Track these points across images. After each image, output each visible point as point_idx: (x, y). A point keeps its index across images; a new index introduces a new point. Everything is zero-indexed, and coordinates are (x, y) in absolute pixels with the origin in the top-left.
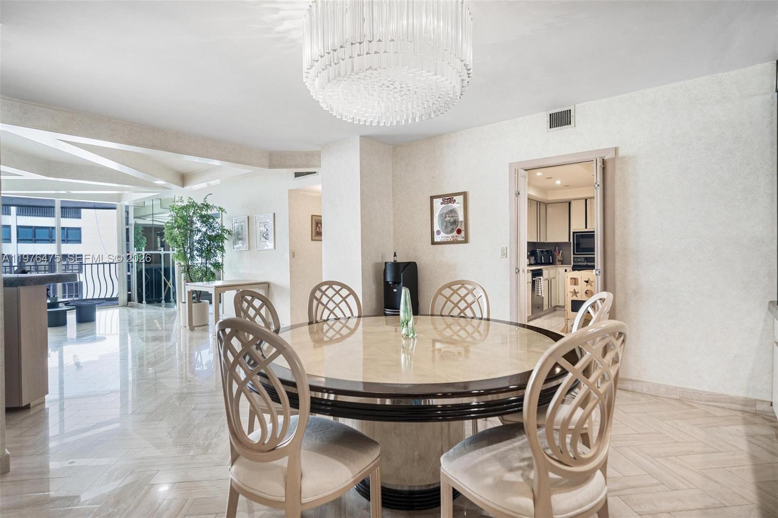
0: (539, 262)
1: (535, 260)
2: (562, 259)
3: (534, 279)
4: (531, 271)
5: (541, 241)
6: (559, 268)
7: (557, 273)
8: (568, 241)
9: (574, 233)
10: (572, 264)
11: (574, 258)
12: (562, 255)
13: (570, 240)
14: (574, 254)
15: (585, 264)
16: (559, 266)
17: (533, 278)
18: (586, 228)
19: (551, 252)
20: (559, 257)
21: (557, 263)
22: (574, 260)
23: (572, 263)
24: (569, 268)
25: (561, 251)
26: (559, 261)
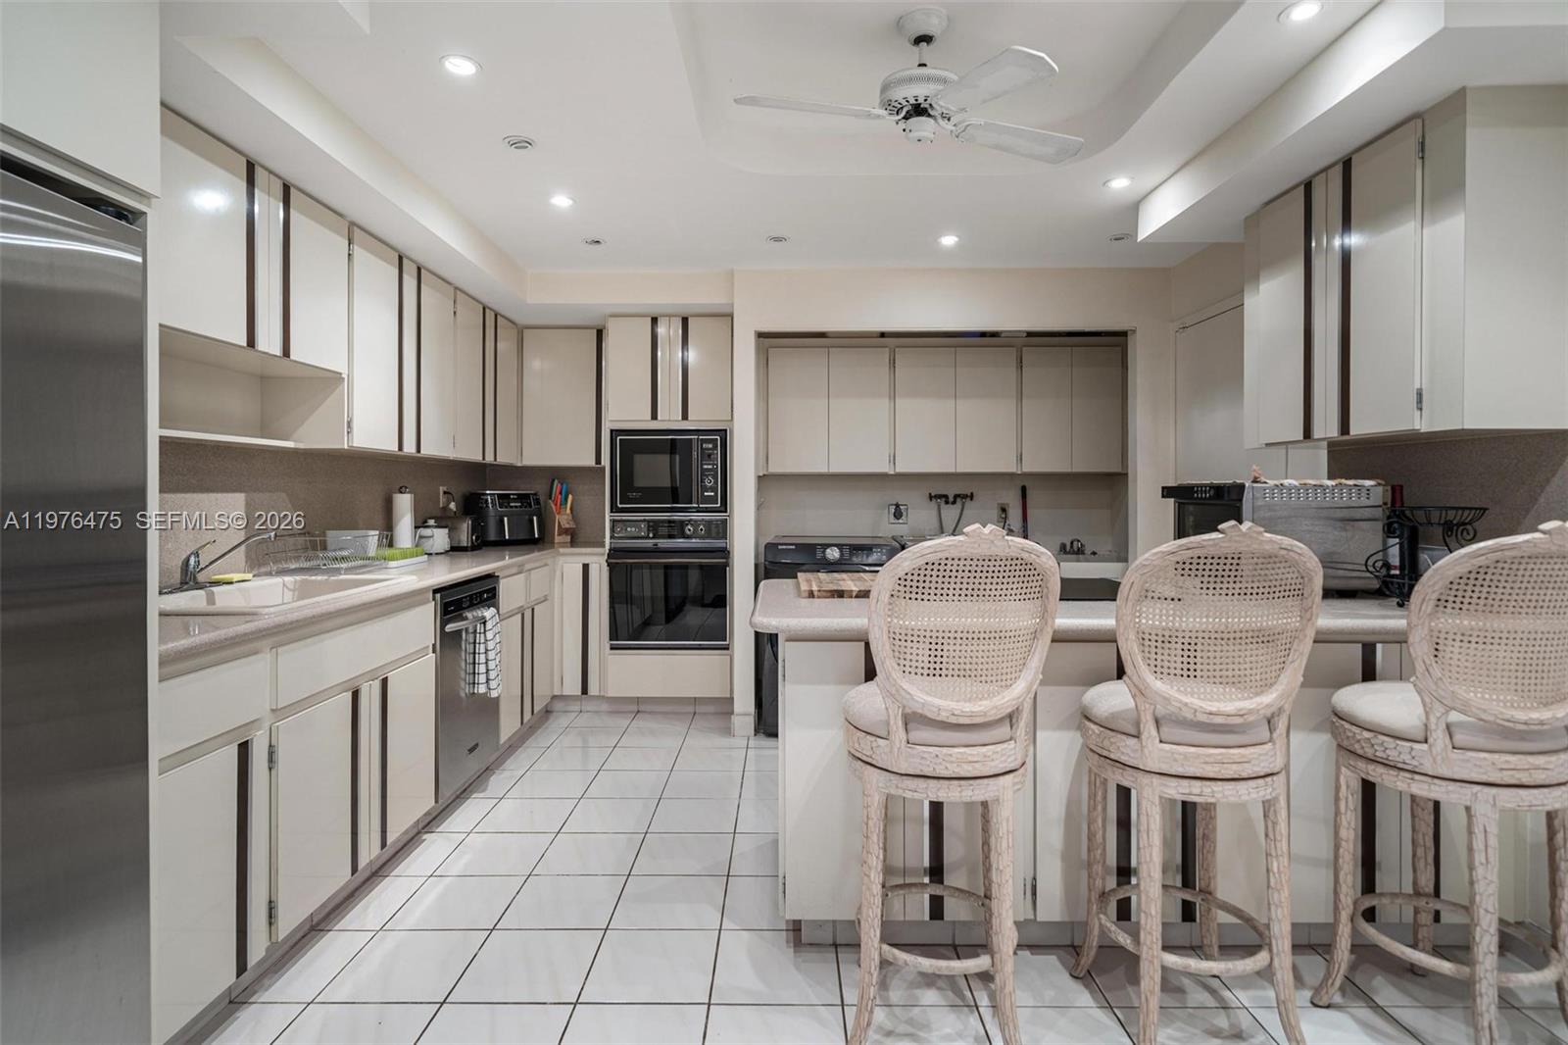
0: (492, 536)
1: (474, 530)
2: (572, 525)
3: (450, 627)
4: (435, 592)
5: (502, 459)
6: (561, 560)
7: (558, 573)
8: (591, 462)
9: (614, 433)
10: (607, 547)
11: (614, 522)
12: (571, 509)
13: (598, 460)
14: (614, 509)
15: (649, 543)
16: (561, 550)
17: (443, 624)
18: (654, 417)
19: (538, 502)
20: (563, 519)
21: (557, 539)
22: (612, 530)
23: (607, 540)
24: (595, 558)
25: (570, 497)
26: (564, 531)
